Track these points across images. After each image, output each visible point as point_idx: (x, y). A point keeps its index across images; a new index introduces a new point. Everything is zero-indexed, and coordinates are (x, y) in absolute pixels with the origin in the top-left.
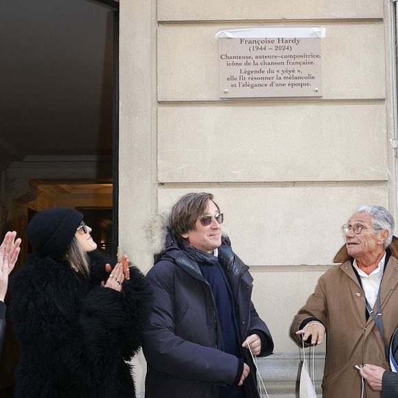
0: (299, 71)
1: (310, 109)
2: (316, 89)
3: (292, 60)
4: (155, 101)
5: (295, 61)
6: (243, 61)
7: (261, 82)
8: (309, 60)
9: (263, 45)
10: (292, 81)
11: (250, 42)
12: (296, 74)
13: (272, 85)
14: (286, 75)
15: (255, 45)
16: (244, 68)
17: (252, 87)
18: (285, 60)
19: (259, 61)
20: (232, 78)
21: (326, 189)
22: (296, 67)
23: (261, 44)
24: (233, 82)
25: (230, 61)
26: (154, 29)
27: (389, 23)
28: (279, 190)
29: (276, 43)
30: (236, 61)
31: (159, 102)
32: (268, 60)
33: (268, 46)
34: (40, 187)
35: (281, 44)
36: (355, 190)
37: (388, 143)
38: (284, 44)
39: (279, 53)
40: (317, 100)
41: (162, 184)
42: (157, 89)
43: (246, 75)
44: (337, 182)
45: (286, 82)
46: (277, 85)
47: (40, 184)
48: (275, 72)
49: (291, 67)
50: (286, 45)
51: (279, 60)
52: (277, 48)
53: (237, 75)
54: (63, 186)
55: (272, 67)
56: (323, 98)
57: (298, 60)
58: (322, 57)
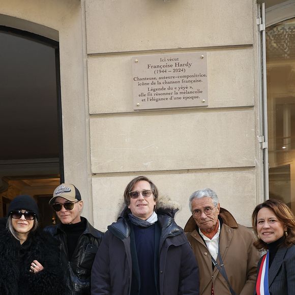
0: (191, 87)
1: (199, 115)
2: (204, 100)
3: (185, 79)
4: (87, 114)
5: (188, 80)
6: (150, 82)
7: (163, 97)
8: (198, 79)
9: (164, 69)
10: (186, 95)
11: (155, 67)
12: (189, 90)
13: (171, 99)
14: (181, 90)
15: (158, 69)
16: (150, 86)
17: (157, 101)
18: (180, 80)
19: (161, 81)
20: (142, 95)
21: (210, 174)
22: (189, 85)
23: (163, 68)
24: (143, 98)
25: (141, 82)
26: (85, 60)
27: (257, 48)
28: (177, 176)
29: (174, 67)
30: (145, 82)
31: (90, 115)
32: (168, 80)
33: (168, 69)
34: (10, 182)
35: (178, 68)
36: (231, 174)
37: (256, 138)
38: (180, 67)
39: (176, 74)
40: (204, 109)
41: (95, 174)
42: (89, 105)
43: (152, 92)
44: (219, 169)
45: (182, 96)
46: (175, 99)
47: (10, 180)
48: (174, 89)
49: (185, 85)
50: (181, 68)
51: (176, 80)
52: (175, 71)
53: (146, 92)
54: (25, 181)
55: (172, 85)
56: (209, 107)
57: (190, 79)
58: (208, 76)
